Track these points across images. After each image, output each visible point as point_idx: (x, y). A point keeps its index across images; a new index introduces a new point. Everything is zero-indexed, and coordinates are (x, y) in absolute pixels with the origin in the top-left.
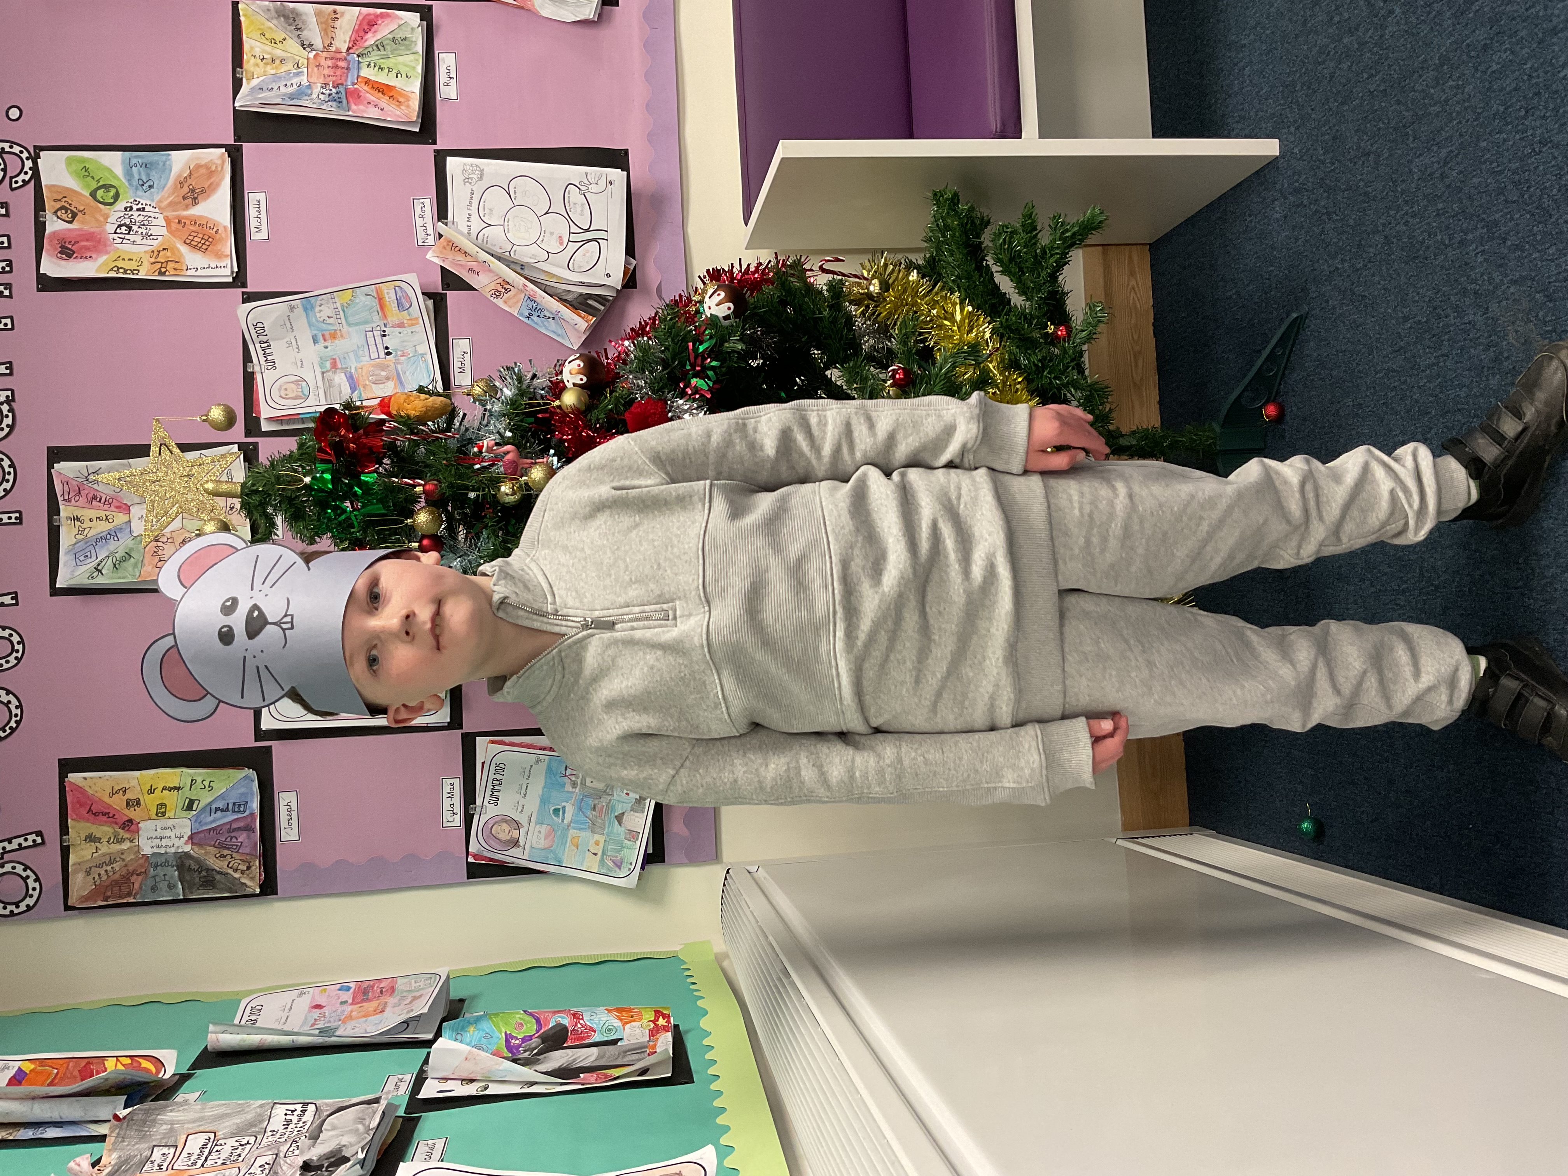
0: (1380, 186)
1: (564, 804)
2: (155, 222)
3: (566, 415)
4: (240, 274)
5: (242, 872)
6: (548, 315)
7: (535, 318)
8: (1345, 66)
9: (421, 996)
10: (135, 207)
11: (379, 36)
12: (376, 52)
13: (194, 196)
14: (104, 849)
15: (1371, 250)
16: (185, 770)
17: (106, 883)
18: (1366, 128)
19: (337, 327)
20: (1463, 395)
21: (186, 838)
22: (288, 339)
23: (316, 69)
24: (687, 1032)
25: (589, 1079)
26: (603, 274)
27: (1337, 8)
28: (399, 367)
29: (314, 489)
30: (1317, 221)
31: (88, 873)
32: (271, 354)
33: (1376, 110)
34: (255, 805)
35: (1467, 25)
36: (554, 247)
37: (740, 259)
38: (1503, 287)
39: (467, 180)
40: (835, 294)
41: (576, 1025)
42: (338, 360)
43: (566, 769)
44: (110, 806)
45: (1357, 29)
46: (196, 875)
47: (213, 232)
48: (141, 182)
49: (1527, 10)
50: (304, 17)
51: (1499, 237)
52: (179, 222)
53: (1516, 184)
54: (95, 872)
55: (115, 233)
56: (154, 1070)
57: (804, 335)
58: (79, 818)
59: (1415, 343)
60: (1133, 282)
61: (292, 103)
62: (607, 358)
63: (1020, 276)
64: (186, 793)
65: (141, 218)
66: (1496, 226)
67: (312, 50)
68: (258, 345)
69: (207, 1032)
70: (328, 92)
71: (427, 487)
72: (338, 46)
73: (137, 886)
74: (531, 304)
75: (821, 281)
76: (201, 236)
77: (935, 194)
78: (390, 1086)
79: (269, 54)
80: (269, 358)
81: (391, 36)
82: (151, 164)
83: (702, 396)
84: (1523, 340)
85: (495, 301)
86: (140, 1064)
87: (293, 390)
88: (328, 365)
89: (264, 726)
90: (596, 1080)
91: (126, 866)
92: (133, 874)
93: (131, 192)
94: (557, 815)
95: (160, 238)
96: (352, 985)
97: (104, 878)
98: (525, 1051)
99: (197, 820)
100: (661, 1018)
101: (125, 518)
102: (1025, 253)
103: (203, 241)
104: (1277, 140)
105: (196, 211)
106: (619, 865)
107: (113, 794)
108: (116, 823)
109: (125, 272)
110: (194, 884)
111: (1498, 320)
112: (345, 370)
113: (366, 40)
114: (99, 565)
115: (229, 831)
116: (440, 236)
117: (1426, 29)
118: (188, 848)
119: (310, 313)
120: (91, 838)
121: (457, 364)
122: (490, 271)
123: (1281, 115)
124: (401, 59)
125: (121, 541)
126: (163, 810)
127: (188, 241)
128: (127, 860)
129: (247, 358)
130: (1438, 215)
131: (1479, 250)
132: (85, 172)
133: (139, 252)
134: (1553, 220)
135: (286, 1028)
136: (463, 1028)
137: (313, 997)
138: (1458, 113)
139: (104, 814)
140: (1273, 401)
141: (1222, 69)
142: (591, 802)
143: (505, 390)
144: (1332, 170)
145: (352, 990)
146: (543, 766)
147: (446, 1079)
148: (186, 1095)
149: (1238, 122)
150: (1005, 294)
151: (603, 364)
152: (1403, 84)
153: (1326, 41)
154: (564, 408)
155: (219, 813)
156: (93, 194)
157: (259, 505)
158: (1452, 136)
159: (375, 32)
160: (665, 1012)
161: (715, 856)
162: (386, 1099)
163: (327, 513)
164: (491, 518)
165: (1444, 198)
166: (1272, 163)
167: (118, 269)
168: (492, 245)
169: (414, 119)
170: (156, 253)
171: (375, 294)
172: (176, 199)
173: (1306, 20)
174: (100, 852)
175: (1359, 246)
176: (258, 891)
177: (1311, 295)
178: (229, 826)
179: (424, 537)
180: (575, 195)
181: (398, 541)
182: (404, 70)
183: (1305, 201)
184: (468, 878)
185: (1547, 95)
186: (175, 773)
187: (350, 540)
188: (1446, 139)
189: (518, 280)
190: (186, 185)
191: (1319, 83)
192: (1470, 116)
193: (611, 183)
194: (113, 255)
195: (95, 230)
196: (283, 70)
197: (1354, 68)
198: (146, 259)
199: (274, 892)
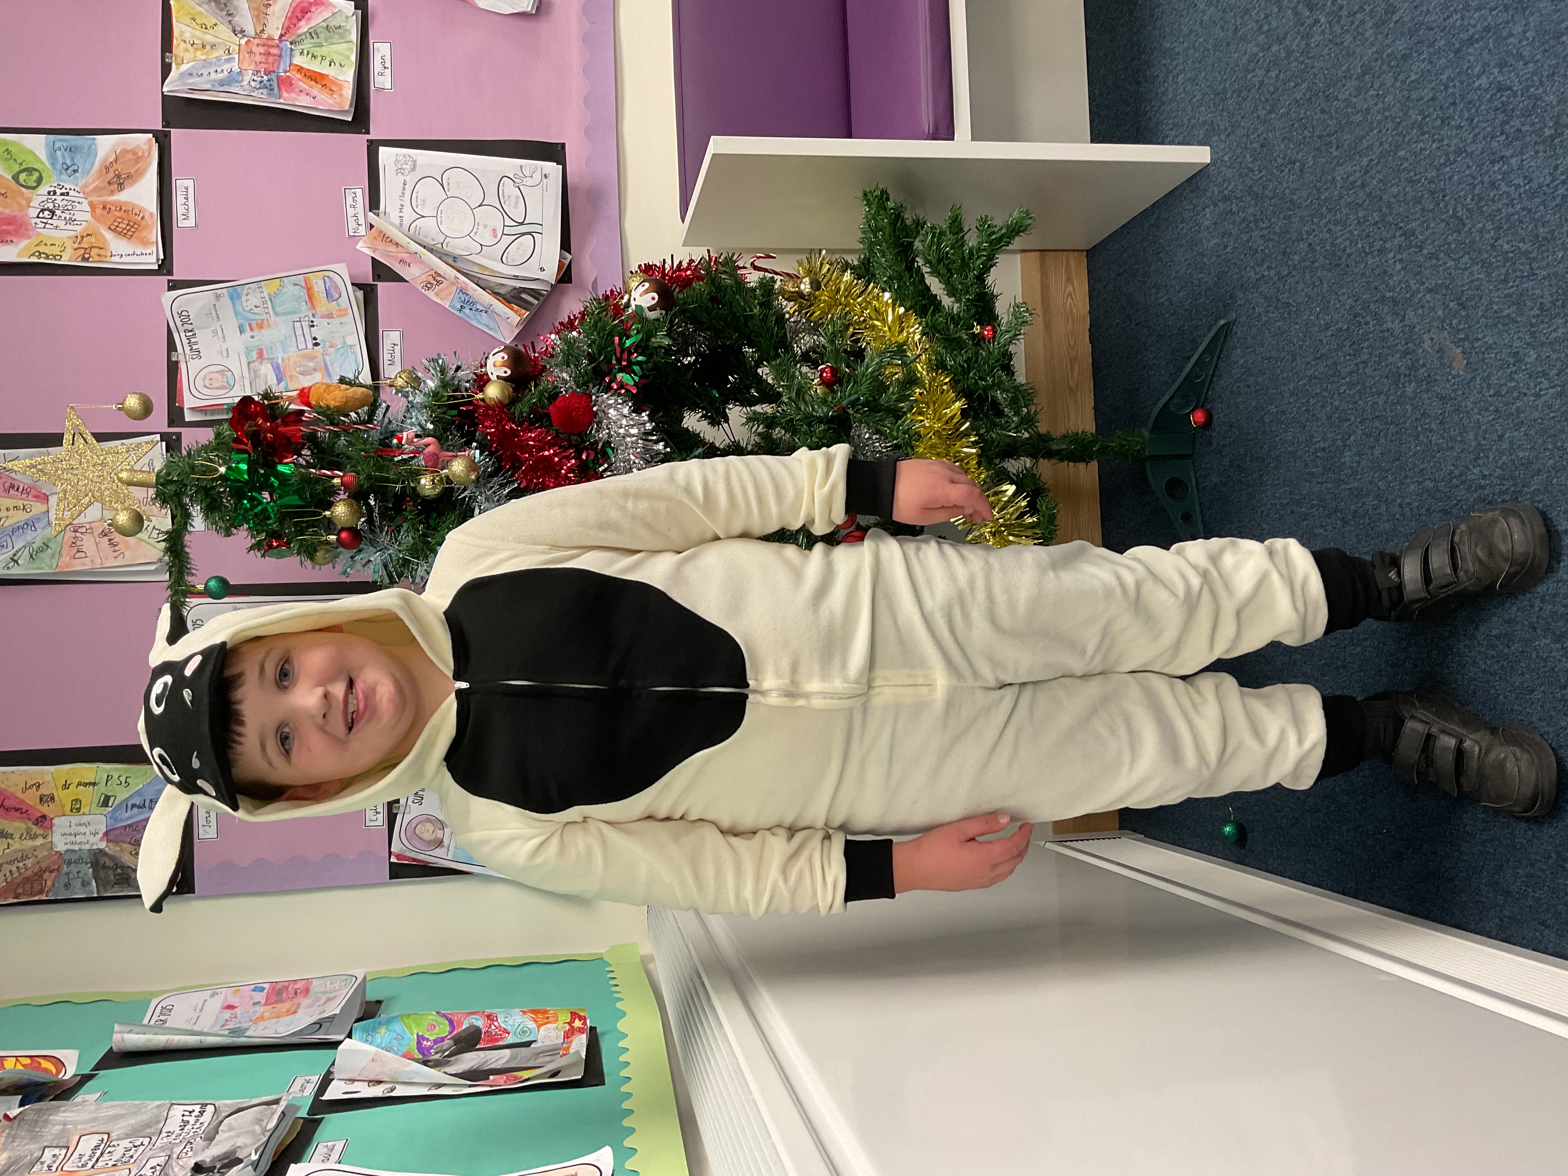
0: (1304, 194)
2: (79, 207)
3: (488, 407)
4: (166, 262)
6: (481, 308)
7: (467, 311)
8: (1273, 74)
9: (335, 997)
10: (59, 192)
11: (313, 23)
12: (309, 40)
13: (120, 182)
14: (16, 845)
15: (1296, 257)
16: (102, 765)
17: (17, 881)
18: (1293, 136)
19: (265, 316)
20: (1381, 402)
21: (101, 835)
22: (213, 328)
23: (247, 56)
24: (603, 1034)
25: (499, 1081)
26: (537, 267)
27: (1266, 17)
28: (327, 358)
29: (230, 480)
30: (1244, 228)
32: (196, 343)
33: (1302, 119)
35: (1387, 35)
36: (488, 240)
37: (672, 256)
38: (1420, 295)
39: (399, 171)
40: (765, 291)
41: (490, 1027)
42: (264, 350)
44: (22, 801)
45: (1285, 38)
46: (110, 872)
47: (139, 218)
48: (65, 166)
49: (1445, 20)
50: (236, 3)
51: (1416, 246)
52: (104, 208)
53: (1432, 193)
54: (6, 868)
55: (38, 217)
56: (54, 1071)
57: (736, 332)
59: (1337, 350)
60: (1070, 288)
61: (222, 89)
62: (534, 352)
63: (949, 278)
64: (102, 789)
65: (65, 202)
66: (1413, 234)
67: (244, 36)
68: (182, 334)
69: (112, 1031)
70: (259, 79)
71: (345, 479)
72: (270, 32)
73: (49, 883)
74: (463, 297)
75: (753, 278)
76: (126, 222)
77: (865, 195)
78: (296, 1087)
79: (200, 39)
81: (324, 24)
82: (76, 148)
83: (627, 391)
84: (1437, 348)
85: (427, 293)
86: (40, 1064)
87: (218, 381)
88: (254, 355)
90: (505, 1082)
91: (38, 862)
92: (45, 871)
93: (55, 177)
95: (84, 223)
96: (266, 986)
97: (16, 875)
98: (436, 1053)
99: (113, 816)
100: (577, 1020)
101: (43, 508)
102: (952, 254)
103: (128, 228)
104: (1207, 149)
105: (123, 196)
107: (26, 789)
108: (29, 819)
109: (47, 257)
110: (109, 882)
111: (1414, 327)
112: (272, 361)
113: (299, 28)
114: (15, 555)
116: (372, 226)
117: (1348, 38)
118: (103, 845)
119: (237, 303)
120: (3, 834)
121: (387, 357)
122: (422, 262)
123: (1212, 122)
124: (333, 46)
125: (39, 531)
126: (78, 806)
127: (113, 227)
128: (40, 856)
129: (171, 346)
130: (1359, 223)
131: (1399, 257)
132: (8, 155)
133: (63, 238)
134: (1467, 229)
135: (196, 1028)
136: (374, 1030)
137: (226, 999)
138: (1379, 123)
139: (17, 810)
140: (1202, 406)
141: (1157, 76)
143: (429, 382)
144: (1261, 178)
145: (266, 991)
147: (353, 1081)
148: (87, 1096)
149: (1171, 129)
150: (936, 295)
151: (530, 357)
152: (1328, 93)
153: (1256, 49)
154: (487, 401)
155: (135, 810)
156: (16, 178)
157: (174, 495)
158: (1372, 145)
159: (309, 19)
160: (582, 1014)
162: (285, 1100)
163: (243, 504)
164: (411, 512)
165: (1365, 207)
166: (1203, 171)
167: (40, 254)
168: (424, 236)
169: (347, 108)
170: (79, 239)
171: (303, 284)
172: (101, 185)
173: (1236, 29)
174: (11, 849)
175: (1284, 254)
177: (1239, 302)
179: (343, 529)
180: (509, 188)
181: (315, 533)
182: (337, 59)
183: (1234, 209)
184: (390, 878)
185: (1462, 105)
186: (91, 769)
187: (267, 532)
188: (1367, 148)
189: (451, 273)
190: (111, 170)
191: (1249, 91)
192: (1389, 125)
193: (546, 176)
194: (35, 240)
195: (16, 214)
196: (213, 56)
197: (1282, 76)
198: (69, 244)
199: (191, 890)
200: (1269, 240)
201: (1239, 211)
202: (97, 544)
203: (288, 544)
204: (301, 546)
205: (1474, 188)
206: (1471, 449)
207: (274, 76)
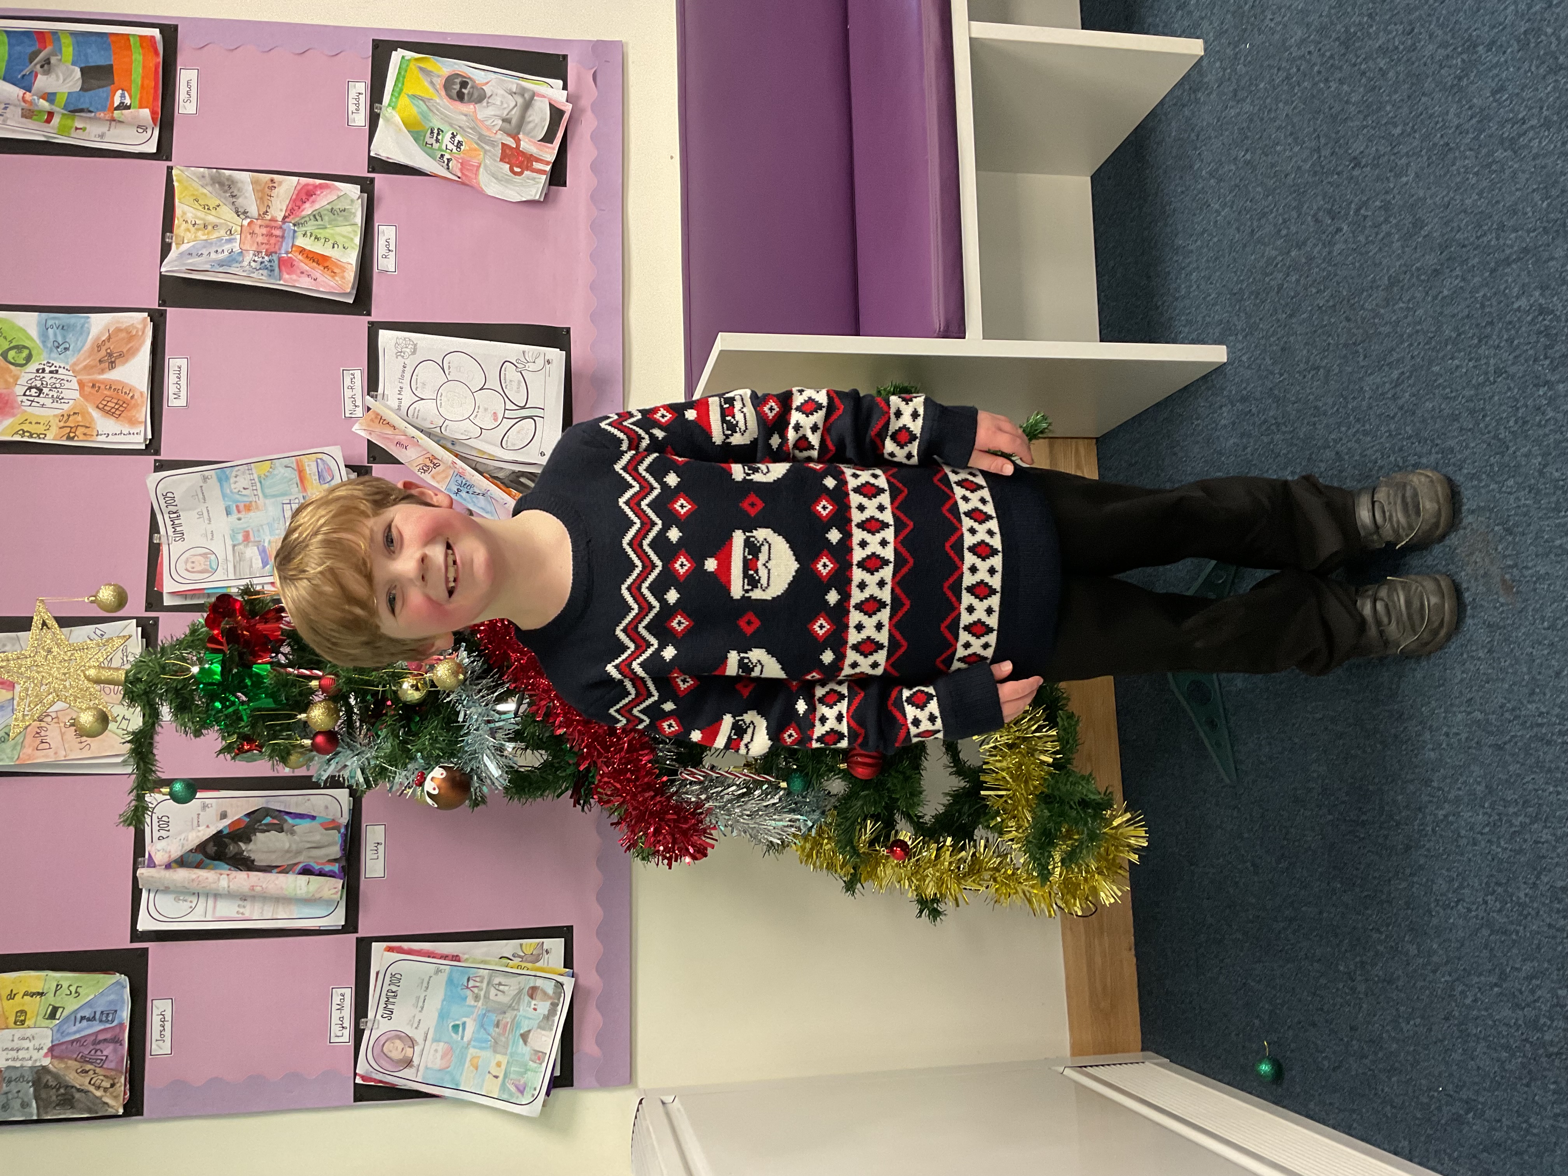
0: (1330, 401)
1: (464, 1019)
2: (67, 385)
4: (153, 441)
5: (105, 1090)
6: (478, 492)
7: (463, 494)
8: (1293, 278)
10: (47, 369)
11: (317, 206)
12: (313, 222)
13: (111, 360)
16: (52, 974)
18: (1315, 342)
19: (253, 499)
21: (45, 1050)
22: (199, 510)
23: (249, 236)
26: (537, 452)
27: (1285, 221)
29: (203, 680)
30: (1265, 430)
32: (180, 525)
33: (1325, 326)
34: (125, 1015)
35: (1416, 248)
36: (488, 423)
39: (399, 354)
42: (251, 533)
43: (468, 980)
45: (1304, 243)
46: (54, 1092)
47: (129, 397)
48: (56, 344)
49: (1478, 238)
50: (239, 185)
51: (1454, 465)
52: (94, 386)
53: (1472, 412)
55: (24, 395)
61: (221, 270)
64: (50, 999)
65: (53, 380)
67: (247, 217)
68: (166, 516)
70: (260, 260)
71: (325, 682)
72: (273, 214)
74: (459, 480)
76: (115, 401)
79: (201, 219)
80: (178, 529)
81: (329, 207)
82: (69, 326)
84: (1482, 572)
85: (423, 476)
87: (200, 565)
88: (240, 537)
89: (140, 928)
93: (45, 355)
94: (456, 1032)
95: (71, 402)
99: (59, 1029)
101: (9, 695)
103: (117, 407)
104: (1225, 347)
105: (114, 375)
106: (521, 1091)
110: (51, 1103)
112: (258, 543)
113: (303, 210)
115: (95, 1043)
116: (369, 409)
117: (1374, 249)
118: (46, 1062)
119: (225, 484)
122: (418, 446)
123: (1228, 321)
124: (338, 229)
126: (23, 1018)
127: (101, 406)
129: (154, 528)
130: (1390, 435)
133: (48, 416)
134: (1511, 451)
141: (1169, 272)
142: (494, 1017)
144: (1282, 381)
146: (443, 977)
149: (1185, 326)
152: (1352, 302)
153: (1274, 253)
155: (85, 1023)
156: (4, 355)
157: (144, 694)
158: (1403, 358)
159: (313, 202)
161: (629, 1079)
163: (214, 706)
164: (391, 716)
165: (1396, 419)
166: (1219, 370)
167: (24, 432)
168: (422, 420)
169: (349, 290)
170: (66, 417)
171: (294, 466)
172: (92, 363)
173: (1253, 231)
176: (121, 1111)
178: (93, 1038)
179: (318, 733)
180: (510, 372)
181: (289, 737)
182: (341, 240)
183: (1254, 410)
184: (355, 1101)
185: (1500, 325)
186: (38, 978)
187: (239, 734)
188: (1398, 360)
189: (449, 457)
190: (104, 349)
191: (1268, 293)
192: (1421, 338)
193: (549, 362)
194: (19, 418)
195: (4, 391)
196: (215, 236)
197: (1302, 281)
198: (55, 424)
199: (140, 1113)
200: (1292, 444)
201: (1259, 412)
202: (62, 734)
203: (261, 747)
204: (273, 751)
205: (1518, 409)
206: (1524, 683)
207: (275, 257)
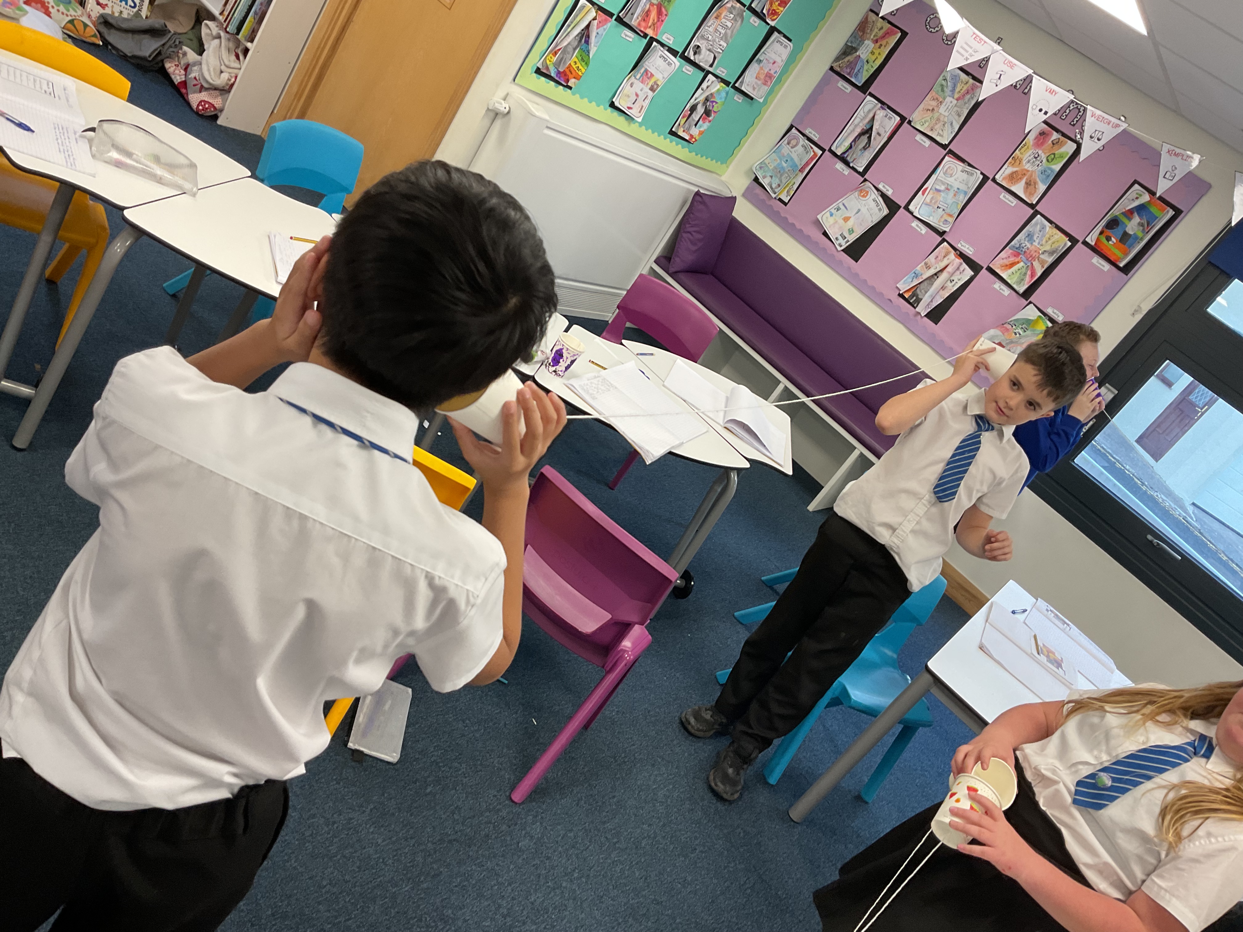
1: (787, 164)
2: (1031, 167)
4: (995, 181)
5: (841, 65)
10: (1040, 164)
11: (1027, 276)
12: (1024, 272)
13: (1028, 184)
14: (876, 30)
19: (956, 198)
21: (861, 55)
22: (966, 181)
23: (1035, 250)
24: (686, 143)
25: (687, 112)
28: (930, 207)
31: (873, 22)
34: (853, 80)
41: (709, 120)
42: (948, 191)
44: (885, 39)
46: (850, 51)
47: (1013, 182)
48: (1045, 171)
52: (1023, 174)
55: (1038, 153)
58: (888, 29)
64: (871, 63)
65: (1036, 163)
67: (1042, 253)
68: (970, 171)
70: (1025, 248)
72: (1037, 262)
73: (860, 34)
76: (1015, 178)
79: (1052, 239)
80: (964, 172)
82: (1048, 179)
88: (949, 187)
90: (685, 114)
91: (867, 34)
92: (864, 34)
93: (1045, 165)
94: (786, 160)
95: (1025, 165)
96: (775, 75)
99: (862, 61)
100: (694, 141)
103: (1013, 177)
105: (1022, 183)
107: (887, 42)
108: (878, 38)
109: (1021, 147)
110: (849, 49)
112: (943, 191)
113: (1030, 271)
114: (946, 80)
115: (853, 68)
118: (858, 54)
120: (882, 28)
124: (1016, 278)
126: (871, 54)
127: (1017, 173)
129: (970, 165)
132: (1061, 157)
133: (1025, 156)
139: (884, 36)
142: (782, 172)
145: (772, 74)
155: (858, 69)
156: (1054, 154)
160: (696, 143)
167: (1025, 146)
170: (1022, 161)
171: (953, 215)
172: (1031, 178)
176: (833, 65)
182: (1012, 276)
184: (792, 124)
190: (1033, 184)
194: (1030, 147)
195: (1043, 147)
196: (1044, 240)
198: (1020, 156)
199: (830, 69)
202: (931, 106)
207: (1022, 253)
